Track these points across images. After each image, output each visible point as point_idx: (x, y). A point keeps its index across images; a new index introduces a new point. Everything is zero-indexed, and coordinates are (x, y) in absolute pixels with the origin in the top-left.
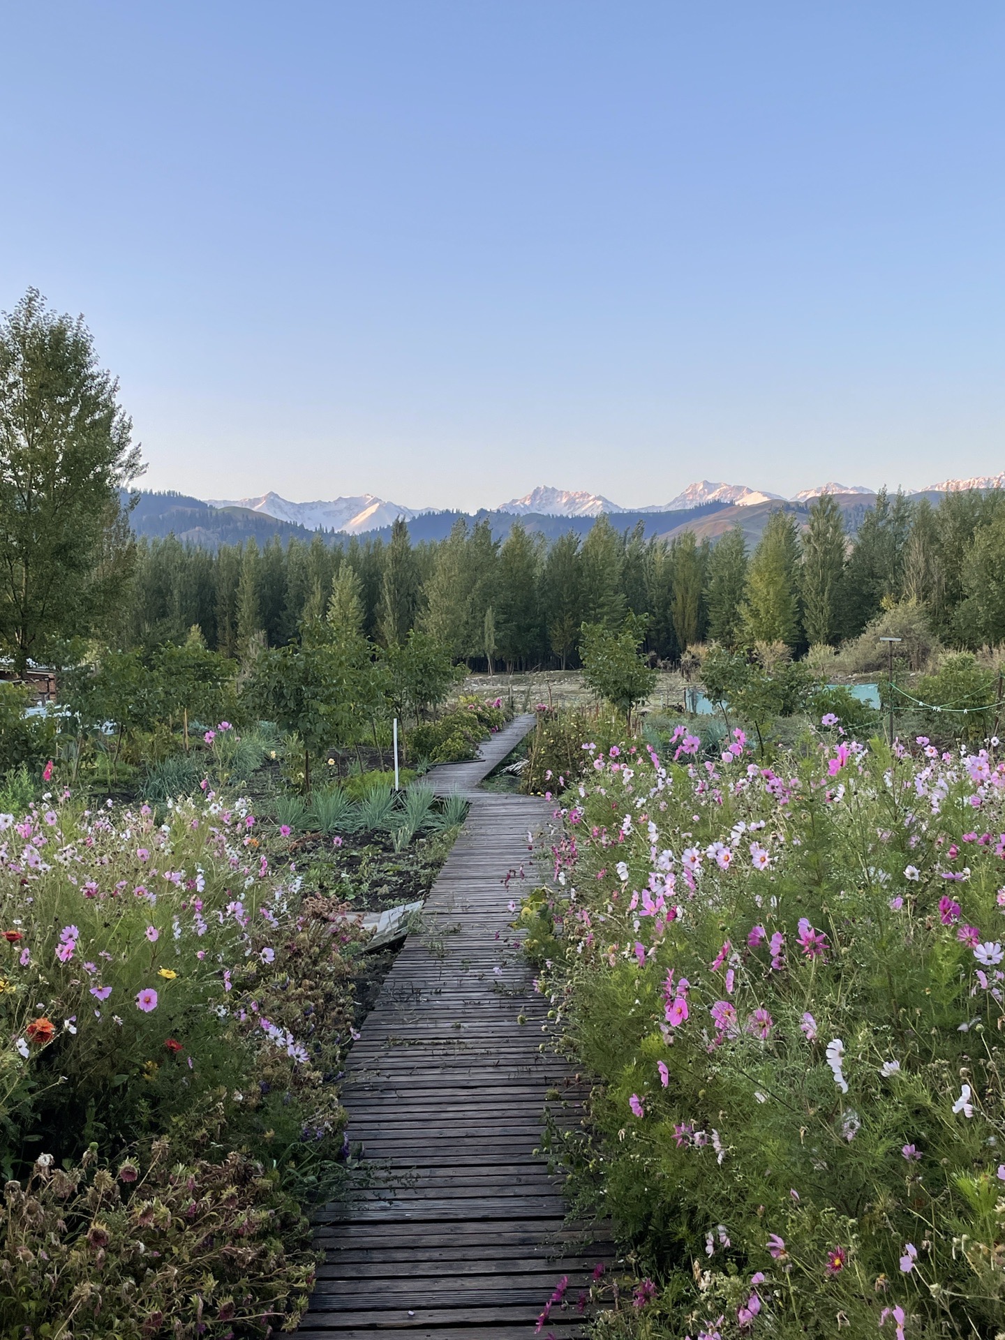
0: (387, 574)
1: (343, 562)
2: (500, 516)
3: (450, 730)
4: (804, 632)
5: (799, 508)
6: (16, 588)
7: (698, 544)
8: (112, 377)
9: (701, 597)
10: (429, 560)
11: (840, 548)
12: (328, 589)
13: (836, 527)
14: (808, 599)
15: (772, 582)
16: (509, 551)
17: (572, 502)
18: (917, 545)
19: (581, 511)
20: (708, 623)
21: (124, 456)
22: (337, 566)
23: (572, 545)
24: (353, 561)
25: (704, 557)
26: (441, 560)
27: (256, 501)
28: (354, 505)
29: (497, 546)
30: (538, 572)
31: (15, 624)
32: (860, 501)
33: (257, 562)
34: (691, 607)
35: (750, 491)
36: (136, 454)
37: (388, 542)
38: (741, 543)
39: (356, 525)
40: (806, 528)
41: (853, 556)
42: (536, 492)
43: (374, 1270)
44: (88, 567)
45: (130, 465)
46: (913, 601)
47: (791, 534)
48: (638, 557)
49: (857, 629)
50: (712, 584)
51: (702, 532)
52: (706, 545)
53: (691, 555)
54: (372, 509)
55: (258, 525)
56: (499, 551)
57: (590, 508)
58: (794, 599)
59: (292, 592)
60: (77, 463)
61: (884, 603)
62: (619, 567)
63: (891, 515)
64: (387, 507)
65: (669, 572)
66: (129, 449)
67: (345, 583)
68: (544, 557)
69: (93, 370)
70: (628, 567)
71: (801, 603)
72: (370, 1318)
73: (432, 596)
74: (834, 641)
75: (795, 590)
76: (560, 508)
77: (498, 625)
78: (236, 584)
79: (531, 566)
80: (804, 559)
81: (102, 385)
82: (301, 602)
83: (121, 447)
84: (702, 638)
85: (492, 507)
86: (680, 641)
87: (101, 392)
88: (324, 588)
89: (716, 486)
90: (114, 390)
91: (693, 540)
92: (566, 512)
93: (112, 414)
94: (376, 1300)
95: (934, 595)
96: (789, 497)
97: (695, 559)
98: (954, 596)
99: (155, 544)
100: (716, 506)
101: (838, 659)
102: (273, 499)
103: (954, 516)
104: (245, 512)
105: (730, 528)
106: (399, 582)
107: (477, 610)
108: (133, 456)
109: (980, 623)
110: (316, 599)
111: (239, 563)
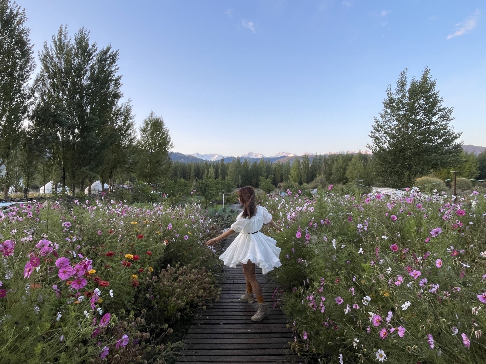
0: (220, 168)
1: (211, 166)
2: (242, 158)
3: (233, 198)
4: (301, 181)
5: (300, 157)
6: (148, 169)
7: (281, 163)
8: (168, 129)
9: (281, 173)
10: (228, 166)
11: (309, 165)
12: (208, 171)
13: (308, 161)
14: (302, 174)
15: (295, 171)
16: (244, 164)
17: (256, 155)
18: (323, 165)
19: (258, 157)
20: (283, 179)
21: (170, 144)
22: (210, 167)
23: (256, 163)
24: (213, 166)
25: (282, 166)
26: (230, 166)
27: (194, 154)
28: (213, 155)
29: (241, 163)
30: (249, 168)
31: (148, 176)
32: (312, 156)
33: (195, 166)
34: (279, 176)
35: (291, 154)
36: (172, 143)
37: (220, 162)
38: (289, 163)
39: (213, 159)
40: (302, 161)
41: (311, 166)
42: (249, 153)
43: (231, 292)
44: (163, 165)
45: (171, 146)
46: (323, 175)
47: (299, 162)
48: (269, 166)
49: (312, 180)
50: (283, 171)
51: (281, 161)
52: (282, 164)
53: (279, 166)
54: (217, 156)
55: (195, 159)
56: (242, 164)
57: (259, 157)
58: (300, 174)
59: (201, 172)
60: (161, 145)
61: (317, 175)
62: (265, 168)
63: (318, 159)
64: (219, 156)
65: (275, 169)
66: (171, 142)
67: (212, 170)
68: (251, 166)
69: (164, 127)
70: (267, 167)
71: (301, 175)
72: (231, 300)
73: (229, 173)
74: (307, 182)
75: (300, 173)
76: (253, 156)
77: (241, 179)
78: (190, 170)
79: (248, 167)
80: (301, 167)
81: (166, 130)
82: (203, 174)
83: (169, 142)
84: (281, 182)
85: (240, 156)
86: (277, 182)
87: (166, 131)
88: (207, 171)
89: (284, 153)
90: (168, 131)
91: (280, 163)
92: (254, 157)
93: (167, 136)
94: (232, 297)
95: (327, 174)
96: (298, 155)
97: (280, 166)
98: (331, 174)
99: (175, 162)
100: (284, 157)
101: (308, 186)
102: (197, 154)
103: (331, 159)
104: (192, 156)
105: (287, 161)
106: (222, 170)
107: (237, 176)
108: (171, 144)
109: (336, 179)
110: (206, 173)
111: (191, 166)
